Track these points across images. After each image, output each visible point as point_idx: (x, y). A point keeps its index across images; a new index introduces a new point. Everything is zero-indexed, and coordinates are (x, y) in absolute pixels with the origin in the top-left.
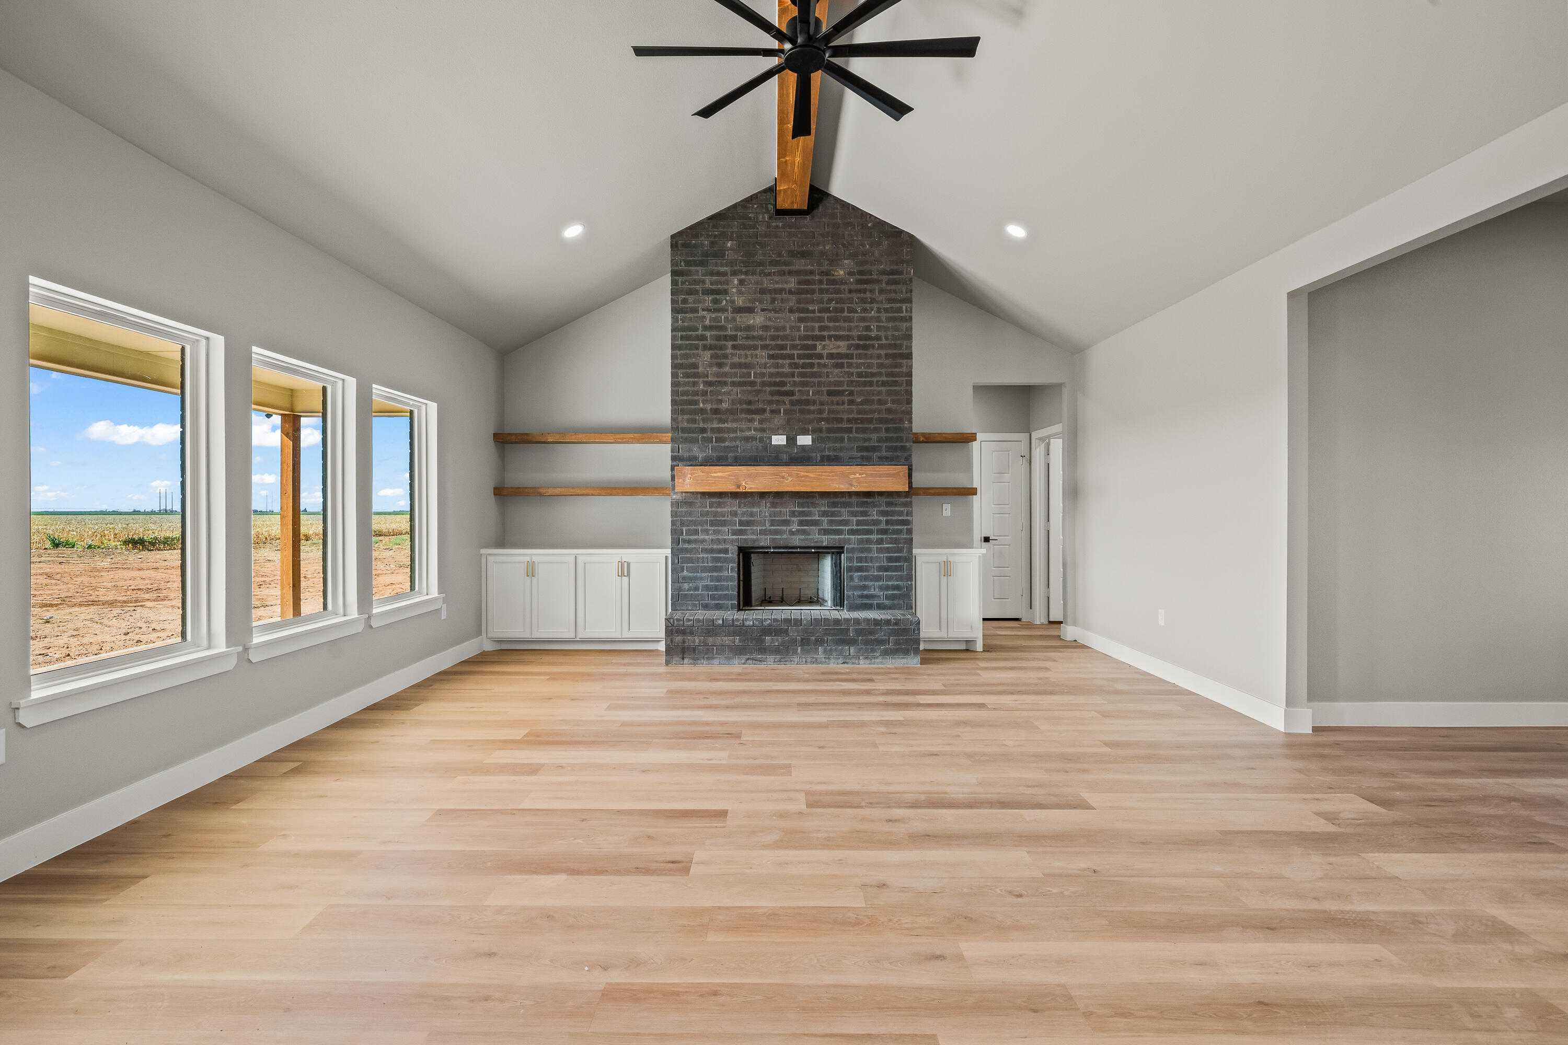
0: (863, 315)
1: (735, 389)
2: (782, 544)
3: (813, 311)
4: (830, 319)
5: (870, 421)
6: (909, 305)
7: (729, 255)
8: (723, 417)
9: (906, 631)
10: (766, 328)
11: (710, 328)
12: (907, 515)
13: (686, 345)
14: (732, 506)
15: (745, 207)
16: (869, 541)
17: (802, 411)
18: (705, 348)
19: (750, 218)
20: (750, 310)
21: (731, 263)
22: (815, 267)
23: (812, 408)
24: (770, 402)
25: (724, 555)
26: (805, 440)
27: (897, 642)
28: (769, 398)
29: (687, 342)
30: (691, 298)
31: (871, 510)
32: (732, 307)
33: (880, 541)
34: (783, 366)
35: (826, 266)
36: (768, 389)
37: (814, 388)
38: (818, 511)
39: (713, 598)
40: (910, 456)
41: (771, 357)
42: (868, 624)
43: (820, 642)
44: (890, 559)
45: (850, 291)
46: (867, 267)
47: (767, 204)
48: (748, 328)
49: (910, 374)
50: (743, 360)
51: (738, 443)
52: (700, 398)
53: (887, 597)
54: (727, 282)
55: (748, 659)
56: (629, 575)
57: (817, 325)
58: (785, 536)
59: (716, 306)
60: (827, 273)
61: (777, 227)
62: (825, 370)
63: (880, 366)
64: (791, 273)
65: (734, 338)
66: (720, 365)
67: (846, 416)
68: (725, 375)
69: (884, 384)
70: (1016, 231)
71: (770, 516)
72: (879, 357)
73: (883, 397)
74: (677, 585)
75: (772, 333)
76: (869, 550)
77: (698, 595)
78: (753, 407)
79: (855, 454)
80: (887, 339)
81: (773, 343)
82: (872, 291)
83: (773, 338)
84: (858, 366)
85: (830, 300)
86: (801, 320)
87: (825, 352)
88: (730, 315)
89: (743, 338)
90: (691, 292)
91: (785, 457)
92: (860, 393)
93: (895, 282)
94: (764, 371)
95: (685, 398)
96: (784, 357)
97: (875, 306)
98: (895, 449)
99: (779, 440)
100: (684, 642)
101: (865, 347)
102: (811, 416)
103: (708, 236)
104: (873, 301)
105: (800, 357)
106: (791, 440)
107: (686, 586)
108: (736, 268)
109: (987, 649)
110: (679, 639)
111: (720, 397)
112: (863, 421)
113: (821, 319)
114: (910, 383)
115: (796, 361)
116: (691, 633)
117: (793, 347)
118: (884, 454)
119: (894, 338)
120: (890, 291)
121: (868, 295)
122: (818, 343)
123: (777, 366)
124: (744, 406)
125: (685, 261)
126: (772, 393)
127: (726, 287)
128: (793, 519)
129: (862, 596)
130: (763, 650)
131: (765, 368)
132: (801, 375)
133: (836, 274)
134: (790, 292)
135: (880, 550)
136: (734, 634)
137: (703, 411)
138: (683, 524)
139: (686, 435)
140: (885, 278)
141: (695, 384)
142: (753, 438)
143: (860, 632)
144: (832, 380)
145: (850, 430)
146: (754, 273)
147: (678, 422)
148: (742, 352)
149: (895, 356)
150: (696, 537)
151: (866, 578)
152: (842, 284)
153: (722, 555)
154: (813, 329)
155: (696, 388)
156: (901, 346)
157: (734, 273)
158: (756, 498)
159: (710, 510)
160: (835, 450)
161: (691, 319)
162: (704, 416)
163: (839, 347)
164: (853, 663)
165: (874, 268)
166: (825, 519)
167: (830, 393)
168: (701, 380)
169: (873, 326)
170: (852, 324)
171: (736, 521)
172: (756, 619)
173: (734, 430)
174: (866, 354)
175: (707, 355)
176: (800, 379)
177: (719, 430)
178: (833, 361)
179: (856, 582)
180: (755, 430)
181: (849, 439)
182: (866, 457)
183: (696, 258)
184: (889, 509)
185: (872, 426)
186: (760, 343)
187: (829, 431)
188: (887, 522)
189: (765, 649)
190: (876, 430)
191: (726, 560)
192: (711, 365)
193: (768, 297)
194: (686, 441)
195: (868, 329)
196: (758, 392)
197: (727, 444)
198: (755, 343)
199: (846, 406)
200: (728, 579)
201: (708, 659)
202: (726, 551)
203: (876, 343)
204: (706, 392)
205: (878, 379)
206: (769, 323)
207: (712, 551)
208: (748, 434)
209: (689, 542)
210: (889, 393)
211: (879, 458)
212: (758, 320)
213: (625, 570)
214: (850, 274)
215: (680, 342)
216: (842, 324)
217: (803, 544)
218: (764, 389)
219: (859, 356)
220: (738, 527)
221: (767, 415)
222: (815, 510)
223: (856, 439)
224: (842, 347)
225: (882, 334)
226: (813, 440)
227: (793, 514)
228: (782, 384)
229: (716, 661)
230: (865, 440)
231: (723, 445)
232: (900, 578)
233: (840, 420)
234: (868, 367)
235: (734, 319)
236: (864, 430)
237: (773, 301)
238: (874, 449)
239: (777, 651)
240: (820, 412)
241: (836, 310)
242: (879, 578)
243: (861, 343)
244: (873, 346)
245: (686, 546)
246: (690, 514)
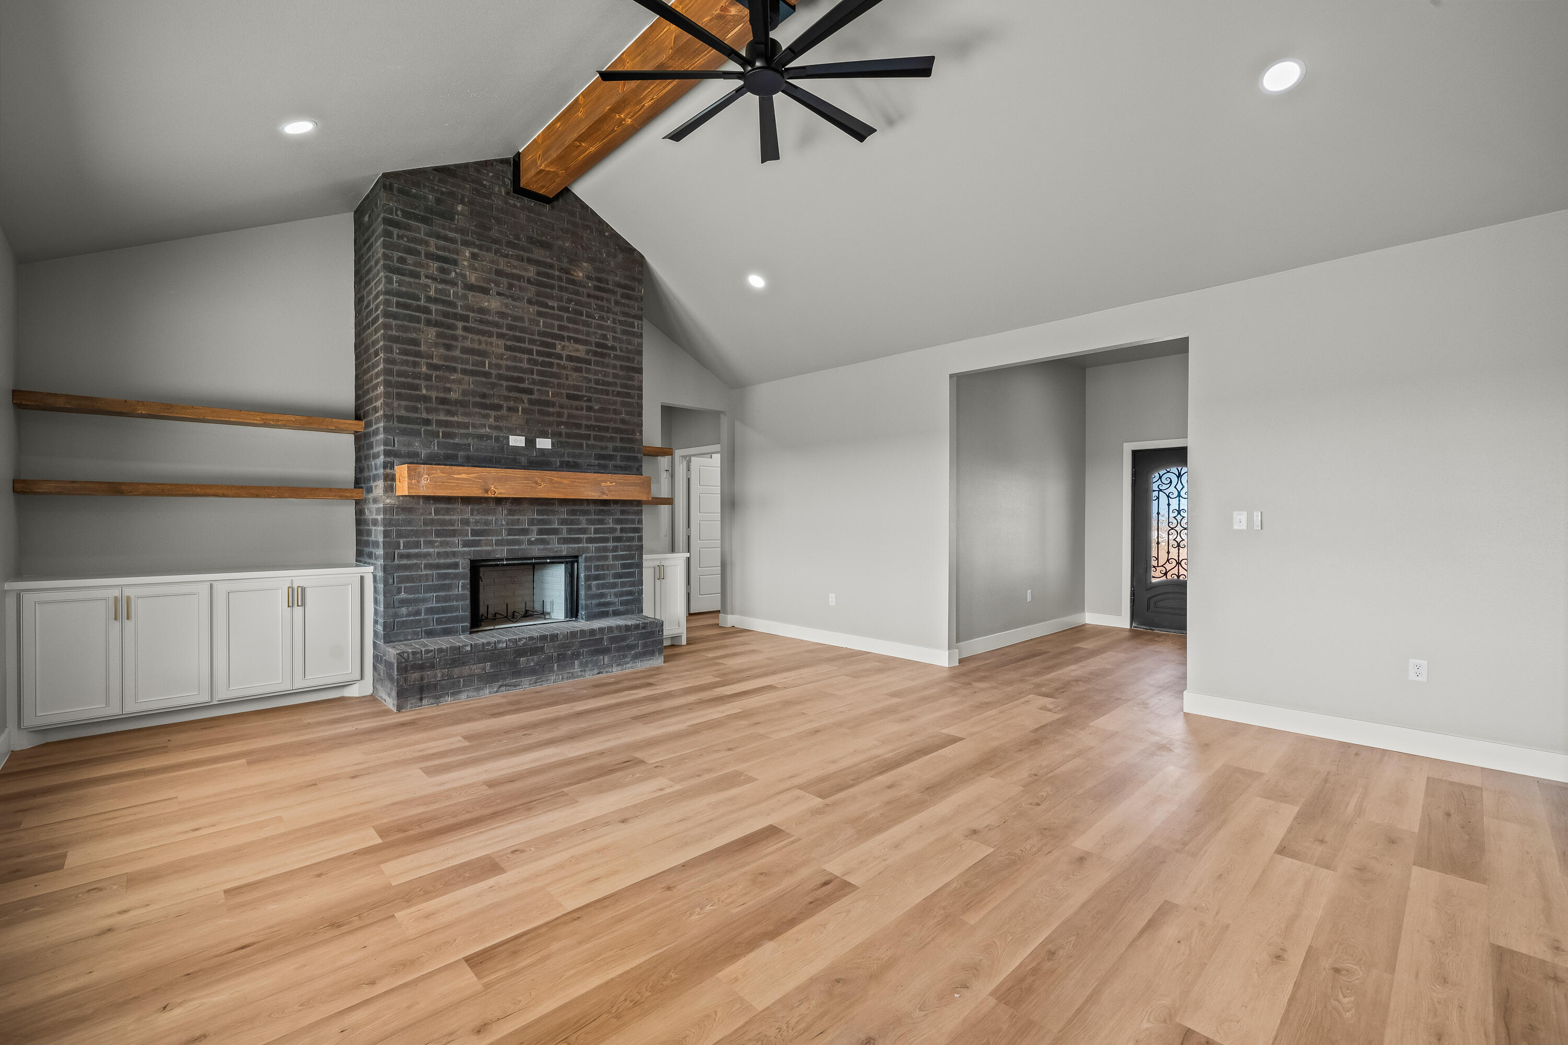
0: (600, 322)
1: (467, 378)
2: (520, 555)
3: (552, 308)
4: (570, 320)
5: (606, 429)
6: (640, 322)
7: (460, 221)
8: (453, 409)
9: (652, 633)
10: (502, 315)
11: (436, 301)
12: (638, 523)
13: (404, 314)
14: (466, 512)
15: (478, 171)
16: (605, 549)
17: (541, 412)
18: (429, 323)
19: (485, 186)
20: (485, 291)
21: (462, 231)
22: (555, 262)
23: (551, 410)
24: (507, 398)
25: (454, 571)
26: (544, 443)
27: (645, 645)
28: (506, 393)
29: (405, 312)
30: (410, 259)
31: (607, 518)
32: (462, 282)
33: (615, 549)
34: (521, 361)
35: (565, 265)
36: (505, 383)
37: (553, 390)
38: (558, 519)
39: (439, 622)
40: (641, 466)
41: (508, 348)
42: (620, 631)
43: (576, 655)
44: (624, 566)
45: (589, 296)
46: (604, 275)
47: (503, 177)
48: (482, 311)
49: (640, 388)
50: (476, 346)
51: (470, 440)
52: (423, 383)
53: (622, 603)
54: (457, 252)
55: (500, 686)
56: (303, 604)
57: (556, 323)
58: (523, 547)
59: (443, 276)
60: (567, 272)
61: (515, 206)
62: (564, 372)
63: (616, 376)
64: (529, 261)
65: (465, 319)
66: (448, 347)
67: (584, 422)
68: (455, 359)
69: (619, 394)
70: (756, 281)
71: (507, 524)
72: (615, 367)
73: (618, 407)
74: (391, 611)
75: (509, 321)
76: (606, 558)
77: (419, 621)
78: (488, 401)
79: (593, 461)
80: (621, 351)
81: (511, 333)
82: (608, 300)
83: (510, 327)
84: (596, 373)
85: (569, 301)
86: (540, 314)
87: (564, 353)
88: (461, 291)
89: (476, 320)
90: (410, 251)
91: (523, 460)
92: (598, 401)
93: (628, 297)
94: (500, 362)
95: (403, 379)
96: (523, 351)
97: (611, 316)
98: (629, 459)
99: (517, 441)
100: (422, 679)
101: (603, 355)
102: (551, 419)
103: (433, 190)
104: (609, 311)
105: (539, 353)
106: (530, 442)
107: (404, 610)
108: (467, 238)
109: (690, 642)
110: (415, 676)
111: (448, 385)
112: (600, 429)
113: (560, 318)
114: (640, 397)
115: (535, 357)
116: (432, 666)
117: (532, 342)
118: (619, 463)
119: (628, 351)
120: (624, 305)
121: (605, 303)
122: (557, 342)
123: (515, 359)
124: (478, 399)
125: (402, 211)
126: (510, 389)
127: (455, 256)
128: (531, 527)
129: (599, 605)
130: (518, 673)
131: (502, 359)
132: (540, 373)
133: (575, 274)
134: (529, 281)
135: (615, 558)
136: (484, 660)
137: (426, 399)
138: (400, 535)
139: (404, 425)
140: (620, 291)
141: (415, 364)
142: (488, 437)
143: (613, 640)
144: (571, 383)
145: (588, 437)
146: (488, 250)
147: (393, 409)
148: (476, 337)
149: (629, 369)
150: (417, 551)
151: (603, 586)
152: (580, 286)
153: (450, 571)
154: (552, 326)
155: (417, 370)
156: (632, 360)
157: (466, 244)
158: (492, 505)
159: (436, 517)
160: (574, 456)
161: (410, 284)
162: (429, 405)
163: (578, 350)
164: (607, 672)
165: (611, 278)
166: (564, 527)
167: (569, 397)
168: (424, 361)
169: (610, 335)
170: (590, 330)
171: (468, 530)
172: (509, 640)
173: (466, 426)
174: (603, 362)
175: (432, 332)
176: (538, 378)
177: (447, 424)
178: (573, 364)
179: (594, 591)
180: (490, 427)
181: (588, 446)
182: (603, 464)
183: (417, 212)
184: (623, 517)
185: (609, 435)
186: (495, 330)
187: (569, 436)
188: (622, 530)
189: (519, 672)
190: (612, 439)
191: (456, 576)
192: (436, 345)
193: (504, 281)
194: (404, 432)
195: (604, 337)
196: (493, 385)
197: (457, 440)
198: (491, 329)
199: (584, 412)
200: (458, 598)
201: (453, 694)
202: (456, 566)
203: (612, 353)
204: (431, 376)
205: (614, 389)
206: (504, 310)
207: (438, 566)
208: (483, 431)
209: (408, 556)
210: (624, 404)
211: (614, 466)
212: (493, 303)
213: (297, 597)
214: (589, 278)
215: (395, 309)
216: (581, 328)
217: (543, 554)
218: (500, 382)
219: (597, 363)
220: (470, 538)
221: (504, 412)
222: (555, 518)
223: (594, 447)
224: (581, 351)
225: (617, 345)
226: (553, 444)
227: (531, 522)
228: (521, 380)
229: (463, 696)
230: (602, 448)
231: (452, 441)
232: (633, 584)
233: (579, 426)
234: (605, 375)
235: (465, 297)
236: (601, 439)
237: (511, 286)
238: (610, 458)
239: (532, 672)
240: (559, 415)
241: (576, 312)
242: (614, 586)
243: (599, 350)
244: (610, 356)
245: (404, 562)
246: (410, 522)
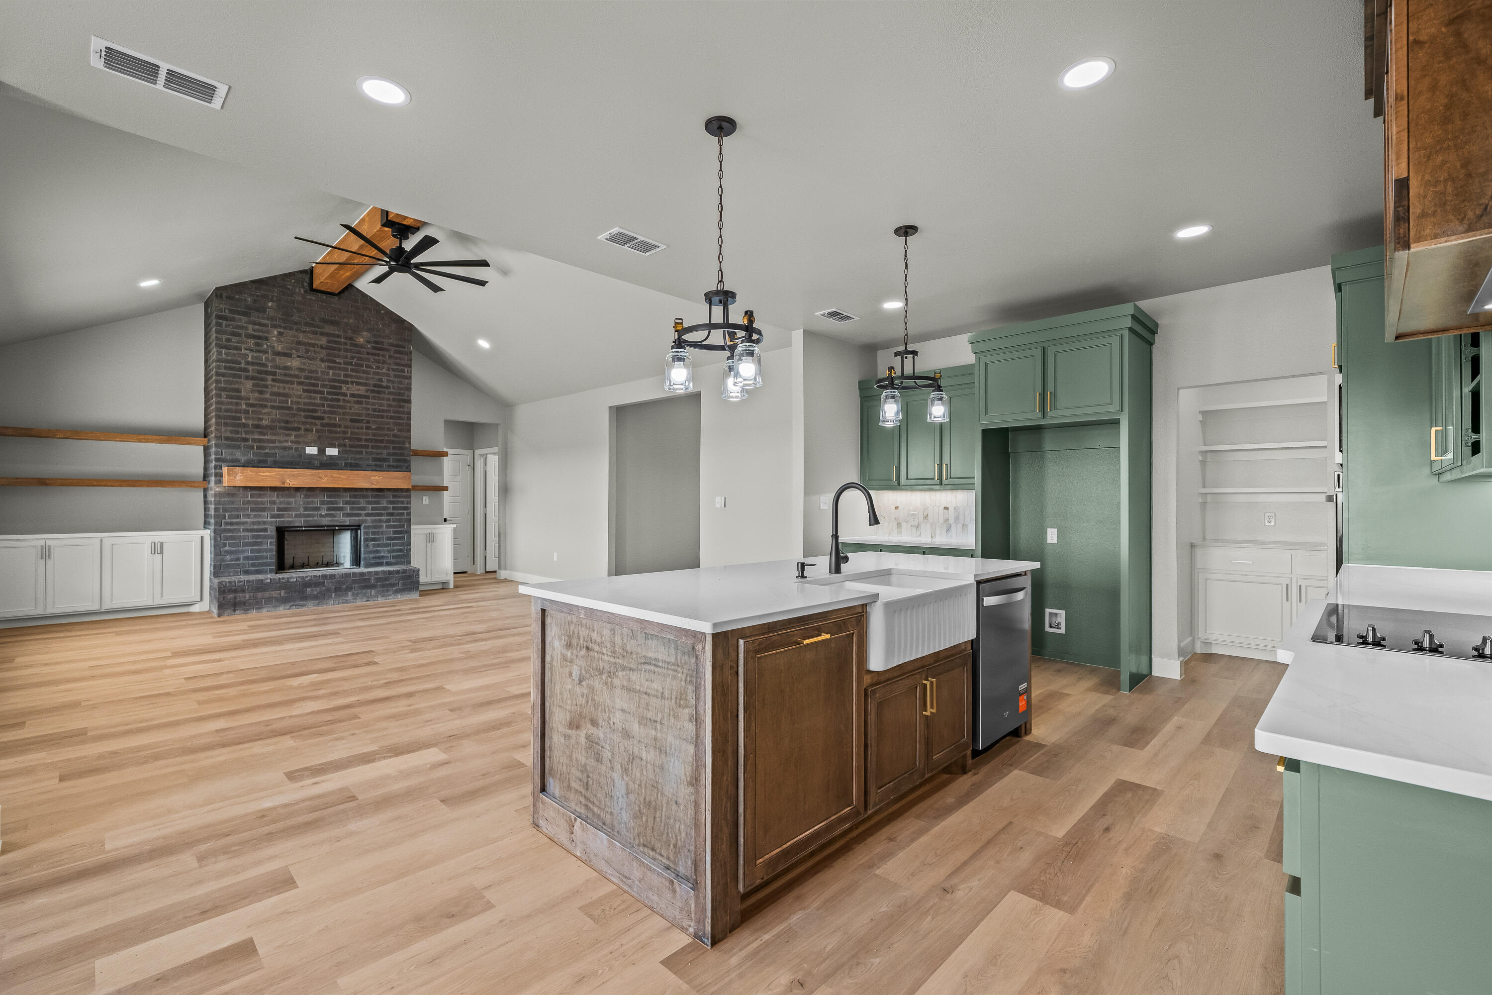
0: (377, 370)
1: (274, 411)
2: (313, 524)
3: (340, 363)
4: (352, 370)
5: (382, 441)
6: (409, 369)
7: (270, 312)
8: (265, 431)
9: (410, 577)
10: (301, 370)
11: (252, 364)
12: (407, 504)
13: (230, 373)
14: (274, 497)
15: (283, 280)
16: (380, 521)
17: (330, 431)
18: (247, 378)
19: (289, 289)
20: (288, 355)
21: (272, 319)
22: (341, 333)
23: (338, 430)
24: (304, 423)
25: (264, 533)
26: (332, 452)
27: (404, 584)
28: (304, 420)
29: (231, 372)
30: (234, 339)
31: (382, 500)
32: (271, 351)
33: (388, 521)
34: (315, 398)
35: (350, 333)
36: (303, 414)
37: (340, 416)
38: (343, 501)
39: (253, 565)
40: (410, 465)
41: (305, 391)
42: (384, 574)
43: (349, 588)
44: (395, 532)
45: (368, 354)
46: (380, 340)
47: (302, 282)
48: (286, 368)
49: (410, 413)
50: (281, 391)
51: (276, 451)
52: (243, 416)
53: (393, 557)
54: (268, 332)
55: (292, 606)
56: (162, 552)
57: (342, 373)
58: (316, 518)
59: (258, 348)
60: (351, 339)
61: (311, 299)
62: (349, 405)
63: (389, 406)
64: (322, 334)
65: (274, 374)
66: (261, 392)
67: (364, 437)
68: (266, 400)
69: (391, 418)
70: (484, 344)
71: (304, 504)
72: (389, 400)
73: (391, 426)
74: (219, 558)
75: (306, 374)
76: (381, 527)
77: (239, 565)
78: (289, 426)
79: (371, 463)
80: (394, 388)
81: (308, 381)
82: (383, 356)
83: (307, 378)
84: (373, 404)
85: (353, 358)
86: (330, 368)
87: (349, 392)
88: (270, 356)
89: (281, 374)
90: (234, 334)
91: (316, 463)
92: (375, 422)
93: (400, 353)
94: (299, 400)
95: (229, 414)
96: (316, 392)
97: (386, 366)
98: (399, 461)
99: (311, 450)
100: (235, 598)
101: (378, 392)
102: (338, 435)
103: (251, 295)
104: (384, 362)
105: (328, 393)
106: (322, 451)
107: (228, 557)
108: (275, 323)
109: (456, 587)
110: (230, 596)
111: (261, 416)
112: (376, 441)
113: (345, 370)
114: (409, 419)
115: (326, 395)
116: (243, 591)
117: (323, 386)
118: (391, 463)
119: (399, 388)
120: (396, 358)
121: (381, 358)
122: (343, 385)
123: (310, 398)
124: (283, 424)
125: (229, 310)
126: (306, 417)
127: (267, 335)
128: (322, 506)
129: (375, 558)
130: (305, 598)
131: (300, 398)
132: (329, 406)
133: (357, 340)
134: (321, 347)
135: (388, 527)
136: (280, 589)
137: (245, 425)
138: (225, 510)
139: (229, 442)
140: (393, 349)
141: (237, 404)
142: (290, 448)
143: (378, 580)
144: (354, 411)
145: (367, 447)
146: (291, 329)
147: (221, 433)
148: (282, 385)
149: (399, 400)
150: (238, 520)
151: (378, 545)
152: (362, 348)
153: (261, 533)
154: (339, 375)
155: (239, 408)
156: (403, 395)
157: (275, 326)
158: (293, 492)
159: (251, 499)
160: (355, 459)
161: (234, 355)
162: (247, 429)
163: (359, 390)
164: (374, 601)
165: (386, 341)
166: (348, 506)
167: (352, 421)
168: (243, 402)
169: (385, 379)
170: (369, 376)
171: (275, 508)
172: (298, 577)
173: (274, 441)
174: (379, 397)
175: (249, 384)
176: (329, 409)
177: (260, 440)
178: (355, 399)
179: (371, 548)
180: (292, 442)
181: (366, 453)
182: (378, 465)
183: (239, 309)
184: (395, 499)
185: (383, 445)
186: (295, 380)
187: (351, 446)
188: (394, 508)
189: (306, 597)
190: (385, 447)
191: (265, 537)
192: (252, 391)
193: (303, 348)
194: (228, 447)
195: (380, 380)
196: (294, 415)
197: (267, 451)
198: (292, 379)
199: (364, 430)
200: (266, 551)
201: (257, 609)
202: (266, 530)
203: (386, 391)
204: (249, 411)
205: (388, 414)
206: (302, 366)
207: (252, 530)
208: (286, 444)
209: (231, 524)
210: (395, 424)
211: (388, 466)
212: (295, 363)
213: (158, 549)
214: (368, 342)
215: (223, 371)
216: (361, 375)
217: (331, 524)
218: (299, 413)
219: (374, 398)
220: (276, 512)
221: (302, 432)
222: (341, 500)
223: (371, 453)
224: (362, 390)
225: (390, 385)
226: (339, 452)
227: (322, 503)
228: (315, 411)
229: (265, 610)
230: (378, 454)
231: (263, 451)
232: (402, 544)
233: (360, 440)
234: (380, 406)
235: (274, 360)
236: (378, 447)
237: (307, 351)
238: (384, 460)
239: (315, 597)
240: (344, 433)
241: (357, 365)
242: (387, 545)
243: (376, 389)
244: (384, 392)
245: (229, 527)
246: (233, 503)
